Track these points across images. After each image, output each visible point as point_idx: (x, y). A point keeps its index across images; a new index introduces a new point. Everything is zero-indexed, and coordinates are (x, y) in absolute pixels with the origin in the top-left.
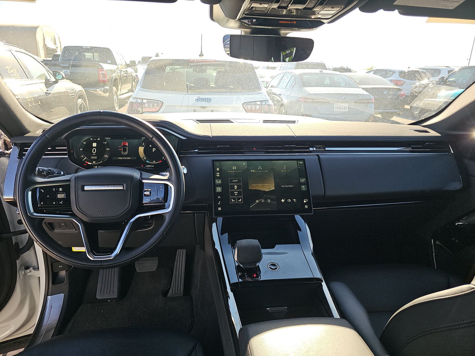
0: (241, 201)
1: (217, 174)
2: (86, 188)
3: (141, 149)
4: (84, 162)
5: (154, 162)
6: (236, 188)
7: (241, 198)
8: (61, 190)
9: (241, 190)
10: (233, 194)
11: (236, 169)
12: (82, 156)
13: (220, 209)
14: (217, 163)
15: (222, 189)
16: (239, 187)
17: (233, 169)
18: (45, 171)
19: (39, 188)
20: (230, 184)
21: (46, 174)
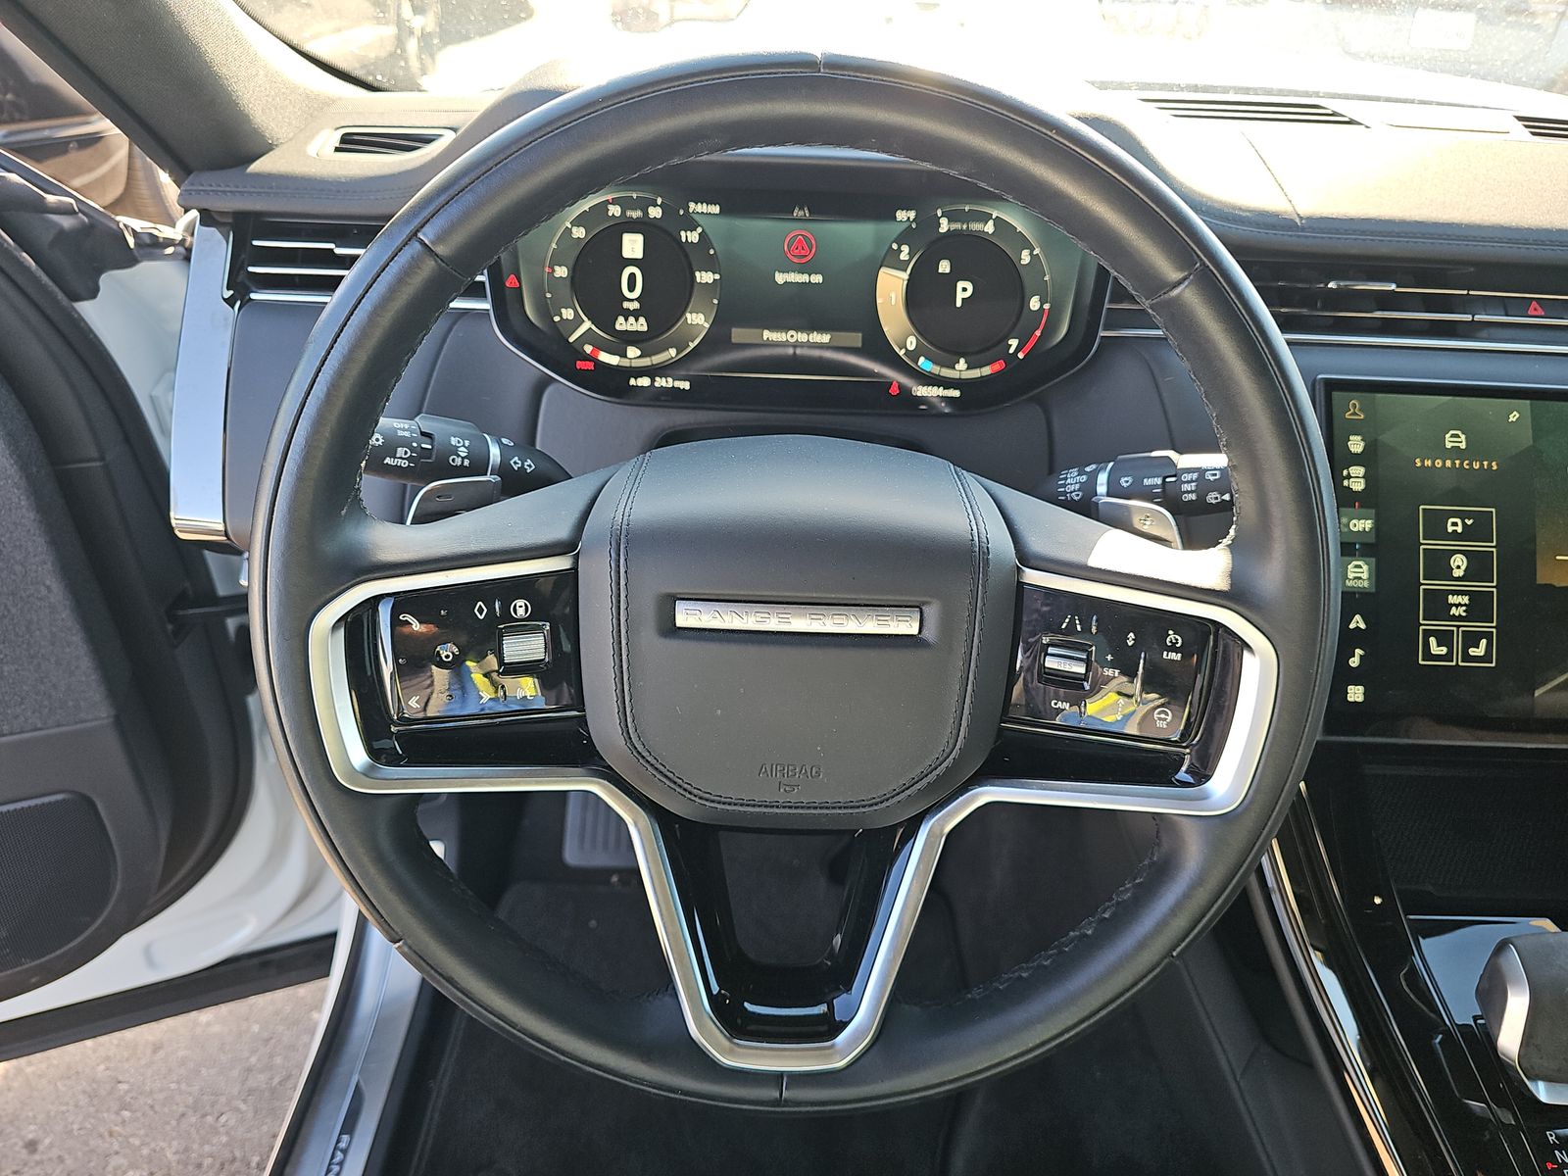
0: (1487, 658)
1: (1349, 477)
2: (687, 616)
3: (891, 287)
4: (576, 352)
5: (962, 365)
6: (1457, 573)
7: (1488, 636)
8: (521, 612)
9: (1490, 587)
10: (1438, 606)
11: (1463, 446)
12: (568, 314)
13: (1356, 693)
14: (1353, 408)
15: (1378, 574)
16: (1479, 567)
17: (1449, 445)
18: (405, 443)
19: (391, 601)
20: (1426, 545)
21: (405, 464)
